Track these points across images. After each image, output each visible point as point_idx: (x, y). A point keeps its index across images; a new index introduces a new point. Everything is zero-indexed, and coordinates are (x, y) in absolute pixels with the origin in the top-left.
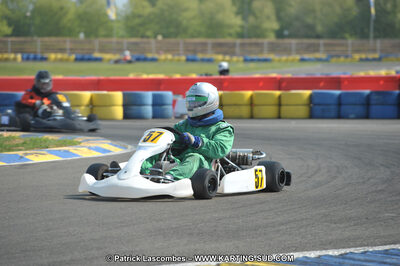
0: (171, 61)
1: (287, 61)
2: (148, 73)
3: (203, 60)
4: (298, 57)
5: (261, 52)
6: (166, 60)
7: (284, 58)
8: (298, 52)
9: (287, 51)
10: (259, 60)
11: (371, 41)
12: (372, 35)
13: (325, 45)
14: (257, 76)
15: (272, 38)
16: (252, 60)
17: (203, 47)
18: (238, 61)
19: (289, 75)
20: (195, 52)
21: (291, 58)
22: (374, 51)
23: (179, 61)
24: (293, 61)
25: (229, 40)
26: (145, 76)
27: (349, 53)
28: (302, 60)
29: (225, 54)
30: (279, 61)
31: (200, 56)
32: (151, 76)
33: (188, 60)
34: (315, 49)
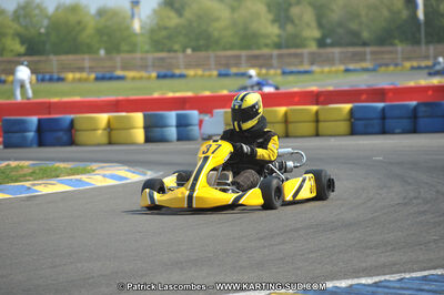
0: (202, 76)
1: (329, 72)
2: (174, 92)
3: (236, 75)
4: (342, 68)
5: (301, 63)
6: (195, 76)
7: (326, 69)
8: (342, 62)
9: (329, 61)
10: (299, 73)
11: (423, 47)
12: (423, 40)
13: (373, 53)
14: (295, 89)
15: (313, 47)
16: (291, 73)
17: (237, 60)
18: (275, 75)
19: (331, 88)
20: (228, 66)
21: (334, 69)
22: (427, 57)
23: (210, 76)
24: (336, 72)
25: (266, 51)
26: (171, 95)
27: (399, 61)
28: (347, 71)
29: (261, 67)
30: (322, 72)
31: (234, 70)
32: (178, 95)
33: (220, 75)
34: (361, 57)
